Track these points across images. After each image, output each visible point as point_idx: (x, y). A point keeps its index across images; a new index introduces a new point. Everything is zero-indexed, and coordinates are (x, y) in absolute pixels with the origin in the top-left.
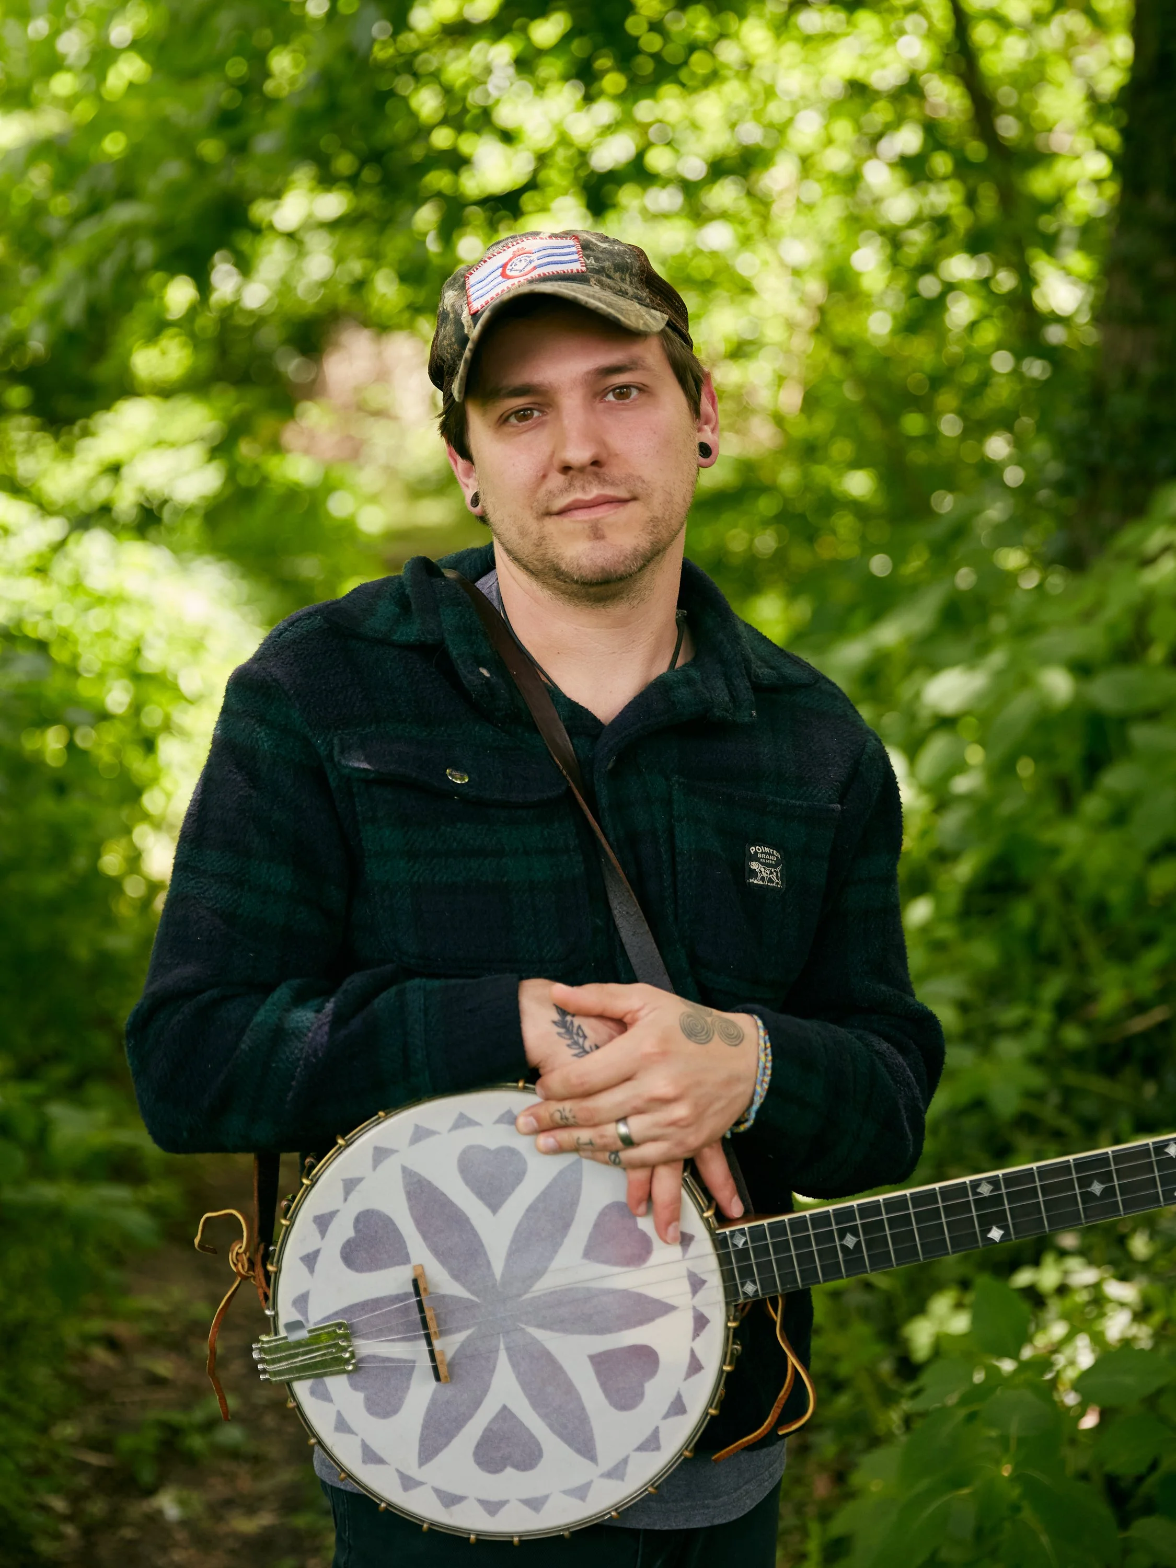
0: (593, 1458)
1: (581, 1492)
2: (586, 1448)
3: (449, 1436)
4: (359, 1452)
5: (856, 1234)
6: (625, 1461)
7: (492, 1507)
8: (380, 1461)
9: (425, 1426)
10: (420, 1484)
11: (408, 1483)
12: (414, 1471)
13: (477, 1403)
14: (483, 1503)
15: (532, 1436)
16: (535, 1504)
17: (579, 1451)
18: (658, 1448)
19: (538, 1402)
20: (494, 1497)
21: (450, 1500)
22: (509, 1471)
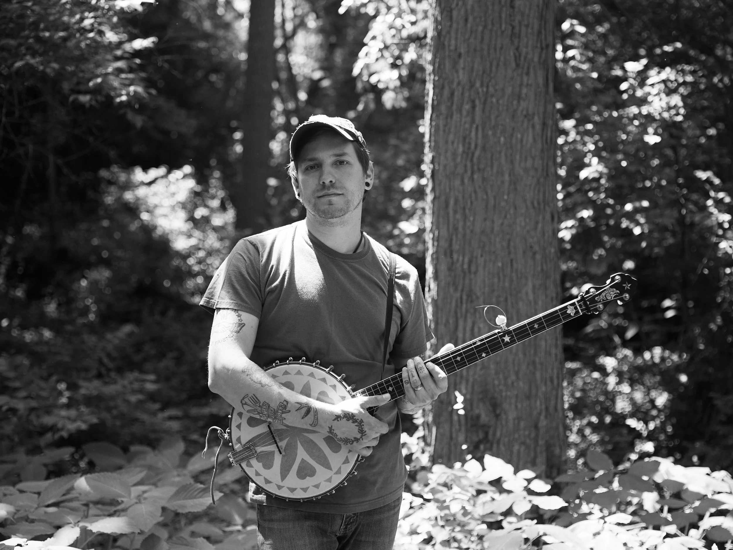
0: (331, 469)
1: (329, 480)
2: (328, 467)
3: (288, 471)
4: (264, 481)
5: (392, 387)
6: (340, 468)
7: (305, 490)
8: (270, 482)
9: (281, 469)
10: (283, 487)
11: (280, 487)
12: (281, 484)
13: (294, 460)
14: (302, 489)
15: (312, 466)
16: (317, 486)
17: (326, 468)
18: (349, 462)
19: (311, 455)
20: (305, 487)
21: (292, 490)
22: (308, 478)
